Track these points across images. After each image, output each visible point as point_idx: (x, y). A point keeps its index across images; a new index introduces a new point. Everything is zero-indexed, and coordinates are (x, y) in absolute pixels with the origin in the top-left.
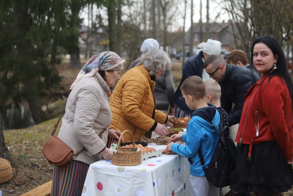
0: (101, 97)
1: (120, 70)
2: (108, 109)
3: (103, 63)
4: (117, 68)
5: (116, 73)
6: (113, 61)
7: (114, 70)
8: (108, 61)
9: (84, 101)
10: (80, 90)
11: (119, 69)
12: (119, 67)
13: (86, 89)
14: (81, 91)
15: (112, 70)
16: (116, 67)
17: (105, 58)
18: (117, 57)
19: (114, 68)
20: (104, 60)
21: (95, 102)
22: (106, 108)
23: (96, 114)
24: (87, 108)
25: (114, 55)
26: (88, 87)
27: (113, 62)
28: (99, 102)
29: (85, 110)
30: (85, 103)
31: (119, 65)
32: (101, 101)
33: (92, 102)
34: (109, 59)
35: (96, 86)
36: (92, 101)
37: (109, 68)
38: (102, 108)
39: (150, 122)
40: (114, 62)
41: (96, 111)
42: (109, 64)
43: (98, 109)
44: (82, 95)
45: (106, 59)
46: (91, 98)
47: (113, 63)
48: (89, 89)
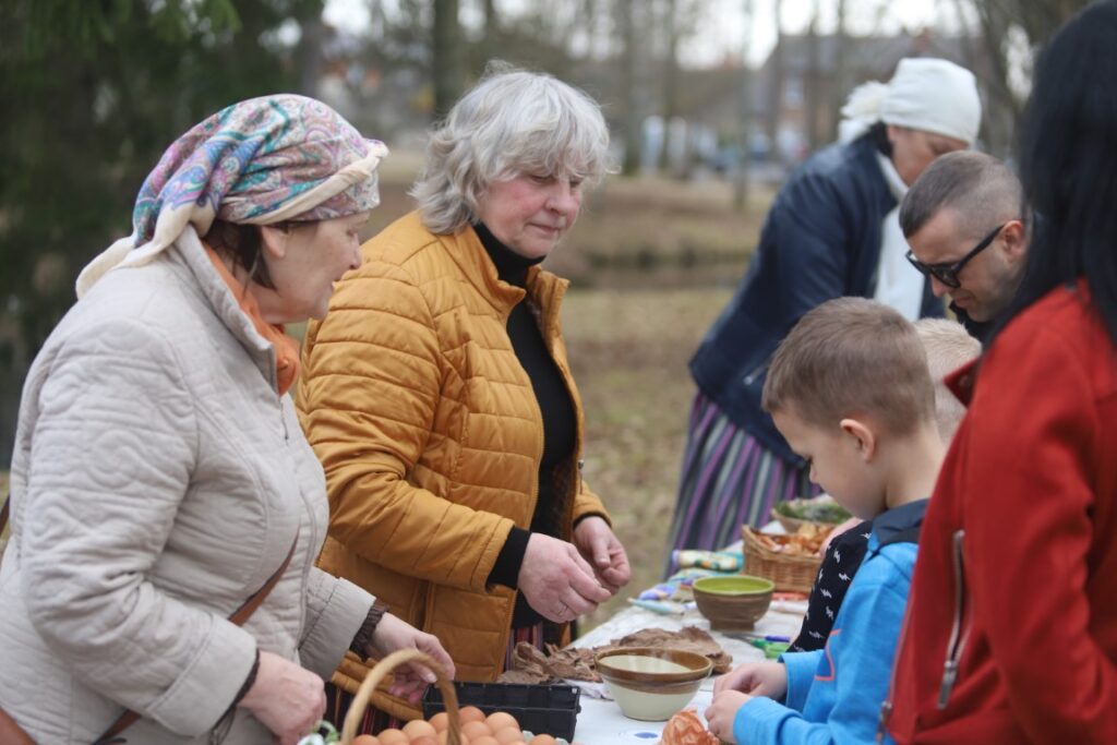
0: (193, 393)
1: (356, 213)
2: (244, 465)
3: (243, 175)
4: (338, 202)
5: (330, 230)
6: (311, 159)
7: (320, 216)
8: (280, 160)
9: (66, 428)
10: (53, 359)
11: (352, 206)
12: (350, 193)
13: (82, 346)
14: (56, 362)
15: (310, 217)
16: (331, 200)
17: (259, 147)
18: (336, 130)
19: (323, 205)
20: (254, 157)
21: (146, 427)
22: (235, 461)
23: (162, 510)
24: (84, 478)
25: (316, 121)
26: (95, 333)
27: (311, 165)
28: (179, 428)
29: (73, 491)
30: (70, 444)
31: (351, 181)
32: (188, 421)
33: (122, 433)
34: (283, 149)
35: (149, 324)
36: (125, 424)
37: (288, 209)
38: (205, 461)
39: (474, 537)
40: (317, 163)
41: (155, 490)
42: (284, 183)
43: (175, 475)
44: (60, 392)
45: (263, 150)
46: (113, 409)
47: (311, 171)
48: (101, 346)
